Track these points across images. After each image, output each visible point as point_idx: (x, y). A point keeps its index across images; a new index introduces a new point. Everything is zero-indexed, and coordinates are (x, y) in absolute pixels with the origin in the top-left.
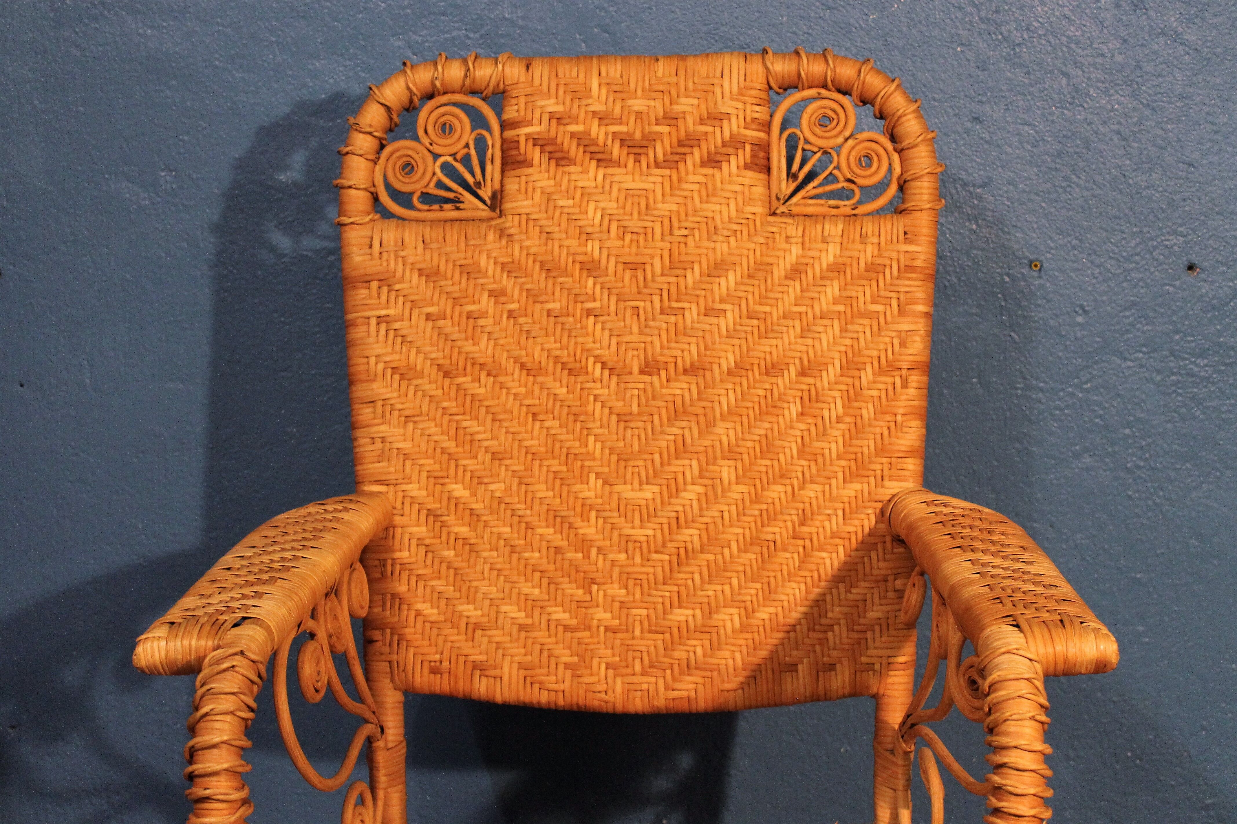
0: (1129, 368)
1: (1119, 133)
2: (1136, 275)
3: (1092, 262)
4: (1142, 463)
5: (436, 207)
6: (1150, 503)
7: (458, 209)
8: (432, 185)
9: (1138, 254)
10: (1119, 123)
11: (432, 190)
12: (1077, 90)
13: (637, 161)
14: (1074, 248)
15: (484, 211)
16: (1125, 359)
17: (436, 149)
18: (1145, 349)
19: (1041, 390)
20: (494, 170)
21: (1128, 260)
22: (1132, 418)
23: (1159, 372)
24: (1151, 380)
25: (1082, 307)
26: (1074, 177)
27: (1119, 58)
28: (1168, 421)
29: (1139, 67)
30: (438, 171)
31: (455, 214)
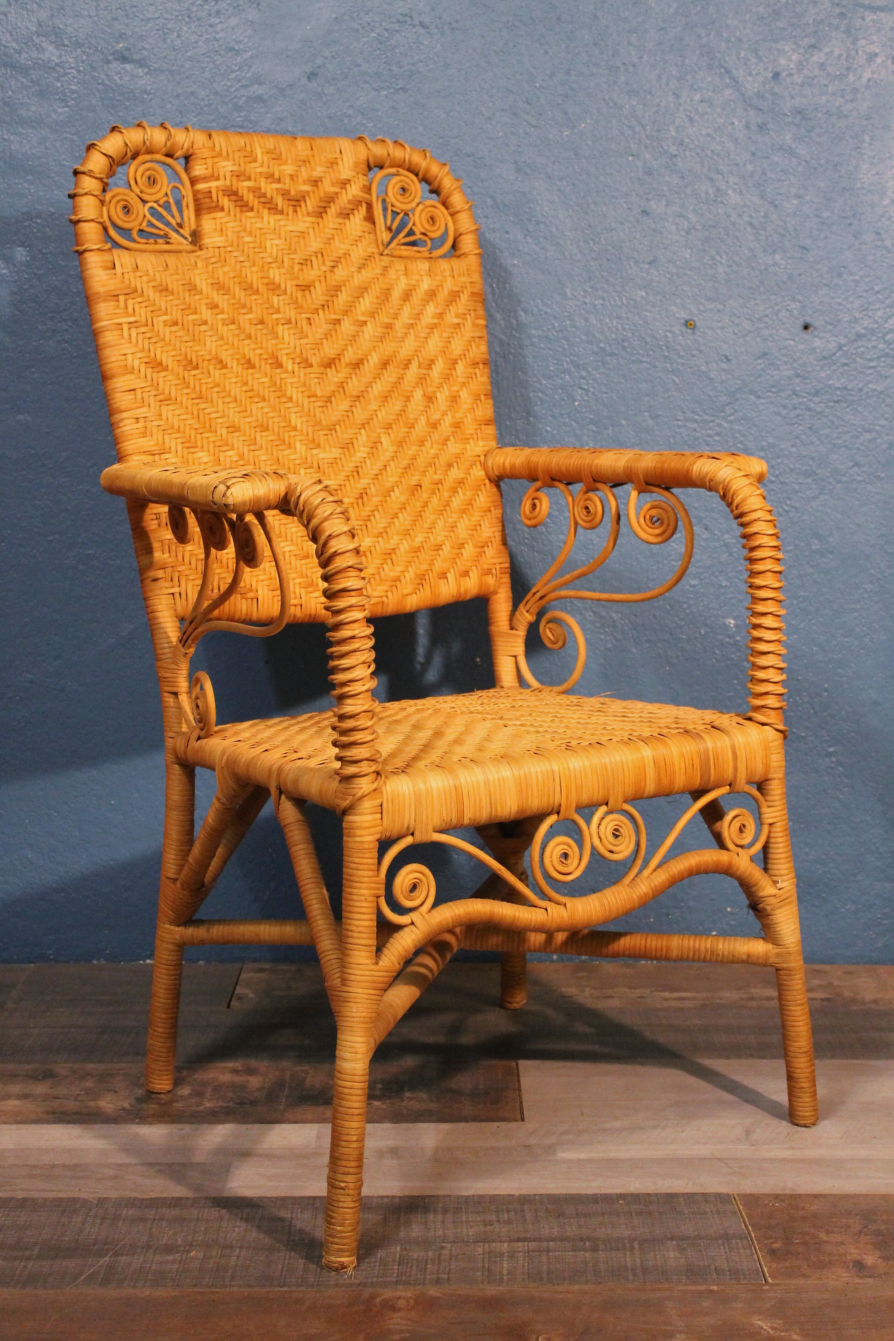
0: (763, 404)
1: (751, 224)
2: (766, 332)
3: (733, 322)
4: (773, 479)
5: (152, 241)
6: (781, 510)
7: (168, 243)
8: (145, 224)
9: (766, 316)
10: (751, 216)
11: (144, 226)
12: (718, 190)
13: (295, 211)
14: (719, 311)
15: (186, 245)
16: (759, 397)
17: (146, 197)
18: (774, 390)
19: (696, 421)
20: (189, 214)
21: (760, 320)
22: (764, 443)
23: (785, 407)
24: (778, 414)
25: (726, 357)
26: (718, 258)
27: (750, 167)
28: (793, 446)
29: (764, 173)
30: (147, 213)
31: (166, 247)
